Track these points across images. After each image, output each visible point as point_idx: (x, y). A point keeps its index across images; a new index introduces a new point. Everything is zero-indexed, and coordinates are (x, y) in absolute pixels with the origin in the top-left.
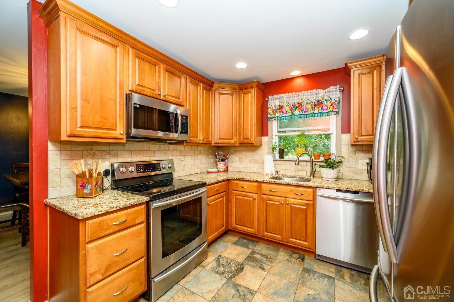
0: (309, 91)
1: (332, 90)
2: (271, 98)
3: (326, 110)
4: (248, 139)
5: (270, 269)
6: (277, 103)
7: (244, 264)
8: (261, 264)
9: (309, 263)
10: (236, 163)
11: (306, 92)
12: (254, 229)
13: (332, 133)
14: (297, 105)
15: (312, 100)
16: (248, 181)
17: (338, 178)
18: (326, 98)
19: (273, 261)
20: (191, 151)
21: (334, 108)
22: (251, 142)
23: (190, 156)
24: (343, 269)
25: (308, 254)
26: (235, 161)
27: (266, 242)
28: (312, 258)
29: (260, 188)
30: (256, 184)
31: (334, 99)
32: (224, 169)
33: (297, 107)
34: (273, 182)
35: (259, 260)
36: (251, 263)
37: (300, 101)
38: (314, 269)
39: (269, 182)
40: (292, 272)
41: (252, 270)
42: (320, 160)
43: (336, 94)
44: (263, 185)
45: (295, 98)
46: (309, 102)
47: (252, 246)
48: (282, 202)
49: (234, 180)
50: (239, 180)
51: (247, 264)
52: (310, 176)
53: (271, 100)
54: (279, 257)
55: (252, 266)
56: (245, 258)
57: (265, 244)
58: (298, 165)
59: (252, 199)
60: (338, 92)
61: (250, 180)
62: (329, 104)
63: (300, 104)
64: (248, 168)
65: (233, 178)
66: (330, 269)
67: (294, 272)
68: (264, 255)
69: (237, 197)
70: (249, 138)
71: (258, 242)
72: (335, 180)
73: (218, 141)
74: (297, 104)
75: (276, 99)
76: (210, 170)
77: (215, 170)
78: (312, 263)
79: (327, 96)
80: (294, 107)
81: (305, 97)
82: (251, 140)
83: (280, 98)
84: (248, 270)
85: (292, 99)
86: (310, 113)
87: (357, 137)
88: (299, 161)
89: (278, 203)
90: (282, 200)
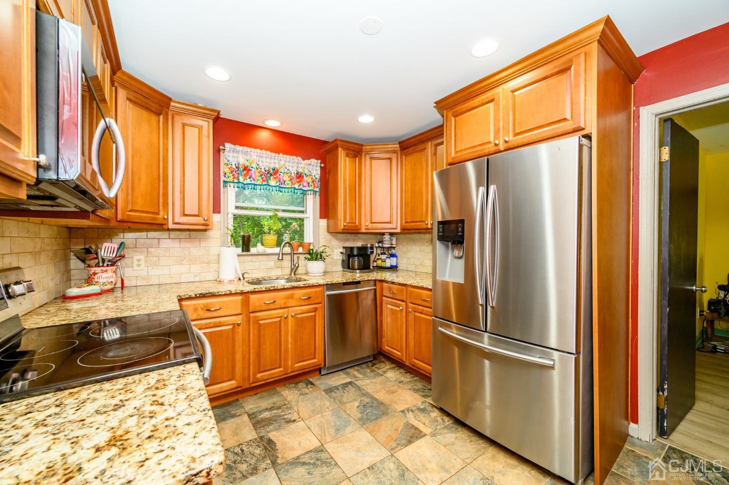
0: (289, 156)
1: (313, 164)
2: (230, 148)
3: (306, 187)
4: (198, 216)
5: (298, 415)
6: (242, 160)
7: (263, 436)
8: (283, 419)
9: (321, 384)
10: (138, 268)
11: (285, 156)
12: (235, 381)
13: (308, 216)
14: (272, 171)
15: (291, 169)
16: (225, 295)
17: (325, 273)
18: (306, 172)
19: (289, 406)
21: (314, 187)
24: (348, 370)
25: (311, 375)
26: (135, 263)
27: (252, 393)
28: (317, 377)
29: (246, 303)
30: (240, 298)
31: (315, 176)
32: (115, 284)
33: (271, 175)
34: (271, 289)
35: (274, 416)
36: (271, 427)
37: (277, 166)
38: (331, 385)
39: (264, 289)
40: (321, 402)
41: (283, 432)
42: (298, 252)
43: (316, 170)
44: (252, 297)
45: (268, 160)
47: (237, 410)
48: (285, 315)
49: (190, 298)
51: (268, 432)
52: (291, 274)
53: (229, 151)
54: (288, 398)
55: (276, 430)
56: (253, 428)
57: (250, 396)
58: (282, 259)
59: (230, 327)
60: (319, 168)
61: (228, 292)
62: (310, 180)
63: (276, 172)
64: (173, 276)
65: (187, 296)
66: (341, 377)
67: (322, 399)
68: (270, 409)
70: (200, 215)
71: (237, 400)
72: (323, 274)
73: (128, 215)
74: (271, 170)
75: (238, 152)
76: (72, 292)
77: (94, 289)
78: (323, 381)
79: (308, 169)
80: (268, 173)
81: (282, 162)
82: (205, 219)
83: (246, 153)
84: (279, 437)
85: (264, 160)
86: (287, 186)
87: (345, 224)
88: (283, 254)
89: (278, 319)
90: (284, 313)
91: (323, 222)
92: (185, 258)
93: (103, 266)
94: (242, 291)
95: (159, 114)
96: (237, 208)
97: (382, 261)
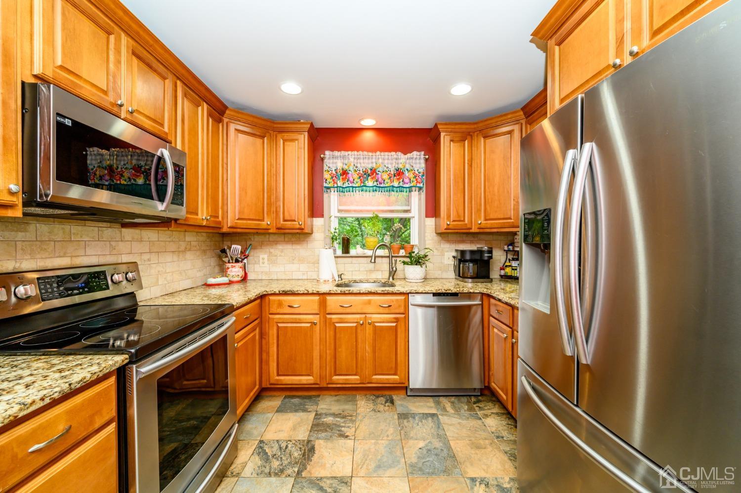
0: (386, 153)
1: (415, 156)
2: (329, 155)
3: (407, 183)
4: (294, 221)
5: (355, 432)
6: (339, 165)
7: (311, 441)
8: (339, 431)
9: (402, 405)
10: (263, 265)
11: (382, 154)
12: (313, 377)
13: (413, 216)
14: (369, 172)
15: (390, 166)
16: (303, 294)
17: (425, 279)
18: (408, 167)
19: (354, 418)
20: (171, 243)
21: (417, 182)
22: (298, 226)
23: (171, 254)
24: (442, 399)
25: (396, 392)
26: (261, 261)
27: (333, 393)
28: (402, 396)
29: (323, 304)
30: (317, 298)
31: (418, 170)
32: (241, 277)
33: (369, 175)
34: (346, 292)
35: (334, 424)
36: (323, 435)
37: (374, 165)
38: (411, 410)
39: (339, 292)
40: (386, 426)
41: (330, 444)
42: (400, 255)
43: (420, 163)
44: (328, 298)
45: (366, 161)
46: (385, 169)
47: (312, 405)
48: (361, 322)
49: (274, 294)
50: (285, 293)
51: (318, 438)
52: (389, 279)
53: (329, 158)
54: (360, 409)
55: (326, 439)
56: (309, 428)
57: (331, 395)
58: (375, 262)
59: (309, 325)
60: (423, 161)
61: (306, 292)
62: (412, 176)
63: (373, 171)
64: (287, 273)
65: (273, 292)
66: (428, 404)
67: (389, 424)
68: (336, 415)
69: (280, 325)
70: (296, 220)
71: (319, 396)
72: (423, 280)
73: (236, 223)
74: (369, 170)
75: (337, 158)
76: (212, 281)
77: (224, 280)
78: (405, 403)
79: (409, 163)
80: (365, 174)
81: (380, 161)
82: (299, 223)
83: (344, 157)
84: (322, 448)
85: (362, 161)
86: (387, 185)
87: (448, 223)
88: (375, 257)
89: (355, 325)
90: (360, 319)
91: (431, 222)
92: (295, 258)
93: (232, 263)
94: (318, 292)
95: (262, 137)
96: (340, 211)
97: (513, 269)
